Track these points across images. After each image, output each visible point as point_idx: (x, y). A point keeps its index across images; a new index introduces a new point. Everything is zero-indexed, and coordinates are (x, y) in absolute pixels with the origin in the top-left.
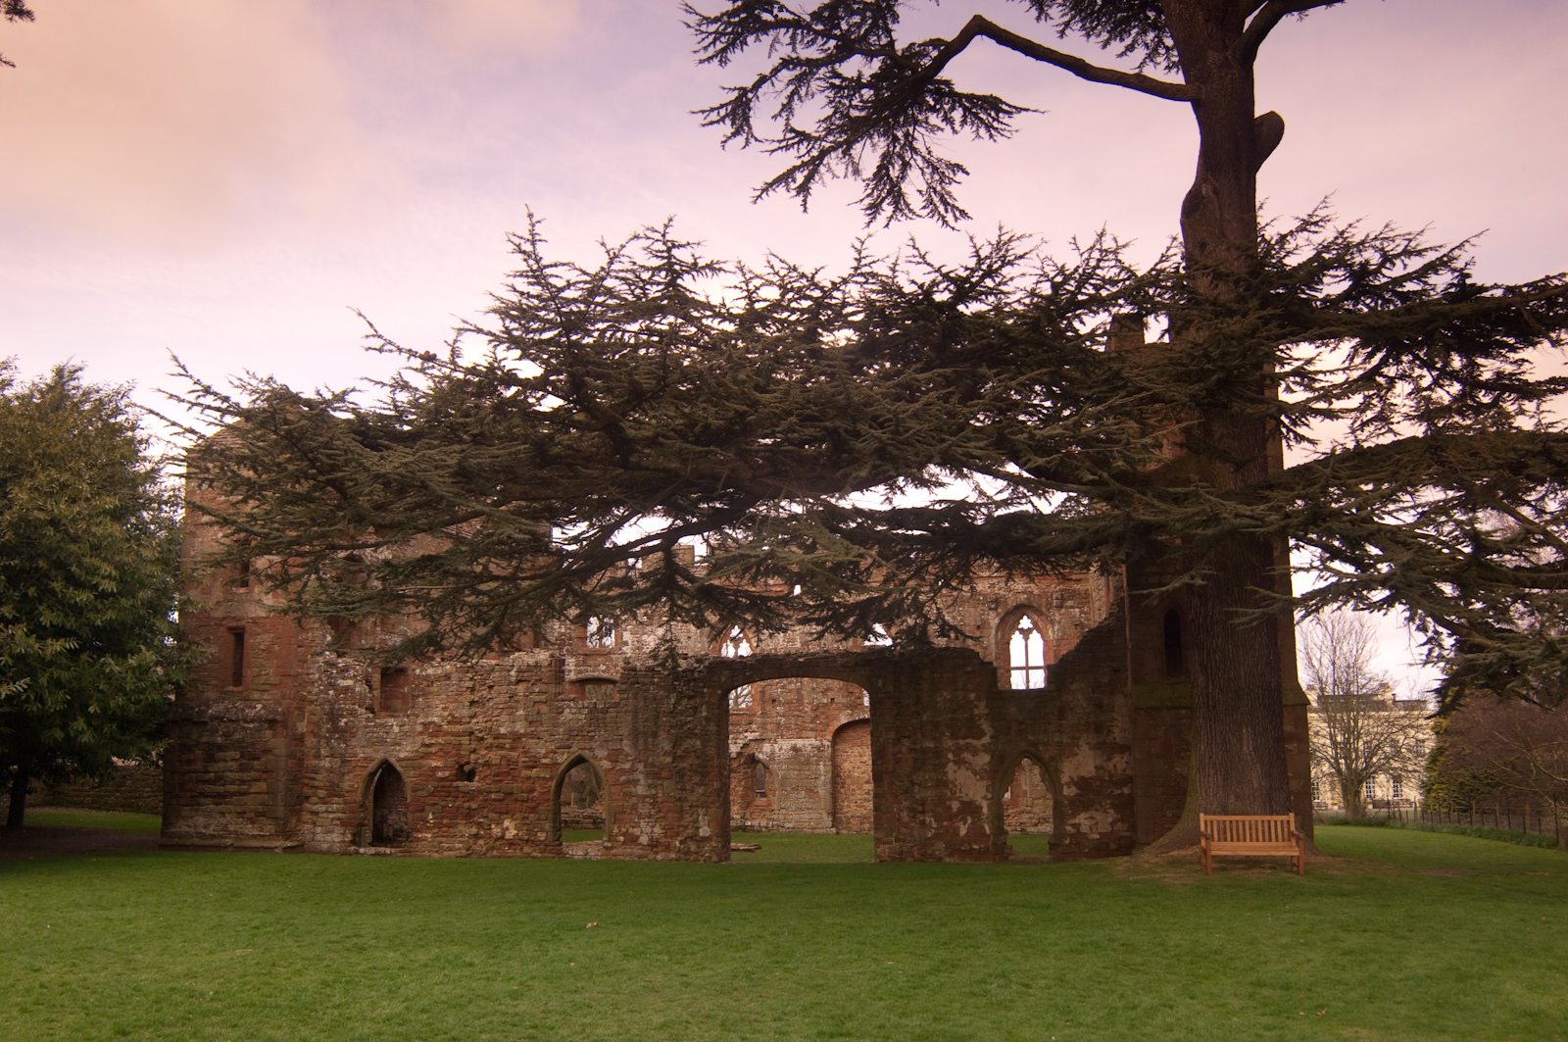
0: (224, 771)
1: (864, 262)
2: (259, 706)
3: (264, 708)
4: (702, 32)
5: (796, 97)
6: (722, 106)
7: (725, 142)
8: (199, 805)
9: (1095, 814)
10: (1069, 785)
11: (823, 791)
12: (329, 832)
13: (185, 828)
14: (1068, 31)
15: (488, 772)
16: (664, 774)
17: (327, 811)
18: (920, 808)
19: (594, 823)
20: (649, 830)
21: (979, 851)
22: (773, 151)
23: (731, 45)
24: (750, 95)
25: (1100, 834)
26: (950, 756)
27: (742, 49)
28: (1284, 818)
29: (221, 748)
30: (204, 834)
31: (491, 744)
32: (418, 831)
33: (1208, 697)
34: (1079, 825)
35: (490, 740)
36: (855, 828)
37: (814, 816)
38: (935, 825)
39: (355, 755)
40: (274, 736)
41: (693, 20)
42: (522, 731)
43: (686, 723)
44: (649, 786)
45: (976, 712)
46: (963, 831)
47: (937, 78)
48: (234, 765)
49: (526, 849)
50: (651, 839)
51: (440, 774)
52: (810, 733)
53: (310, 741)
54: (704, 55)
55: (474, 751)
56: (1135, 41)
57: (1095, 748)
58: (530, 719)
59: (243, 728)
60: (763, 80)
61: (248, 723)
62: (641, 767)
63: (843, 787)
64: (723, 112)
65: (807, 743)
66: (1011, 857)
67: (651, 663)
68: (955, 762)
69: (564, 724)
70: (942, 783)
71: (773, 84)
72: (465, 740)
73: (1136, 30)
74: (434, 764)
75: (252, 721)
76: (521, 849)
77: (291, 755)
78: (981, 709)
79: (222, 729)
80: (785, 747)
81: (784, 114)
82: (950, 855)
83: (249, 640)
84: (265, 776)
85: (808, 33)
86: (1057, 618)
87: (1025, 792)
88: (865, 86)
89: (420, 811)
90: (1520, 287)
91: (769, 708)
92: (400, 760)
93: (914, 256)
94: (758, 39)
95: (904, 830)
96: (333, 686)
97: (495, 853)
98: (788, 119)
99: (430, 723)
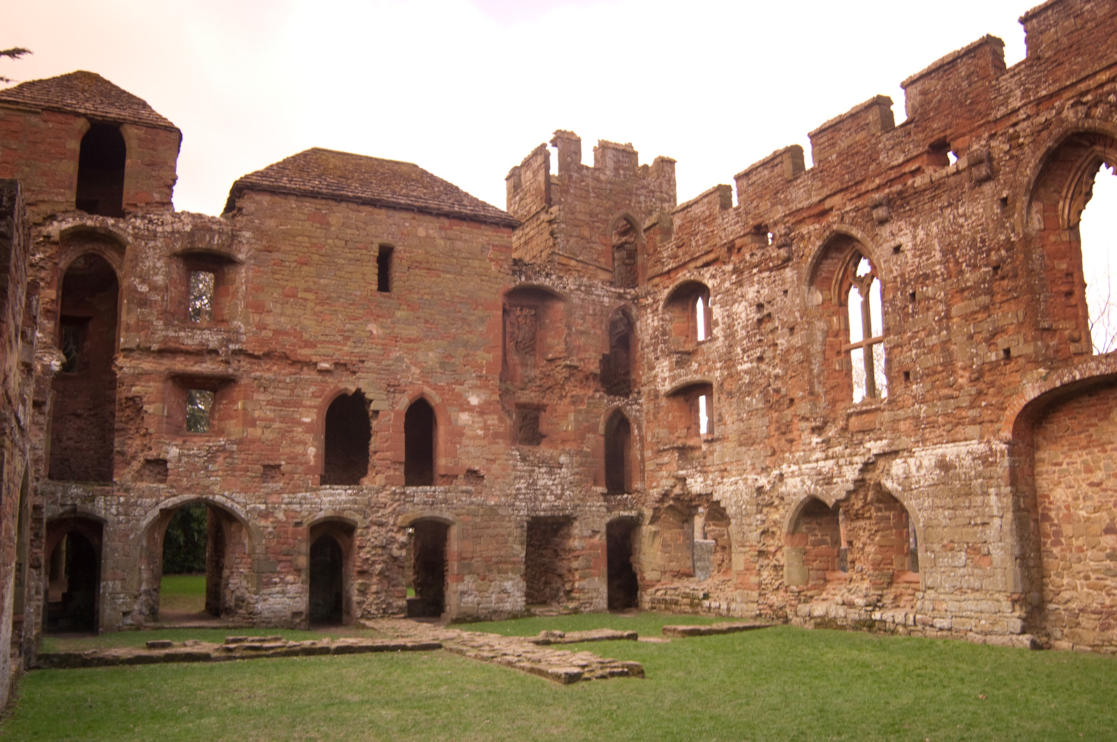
11: (1000, 551)
36: (1091, 637)
37: (984, 605)
52: (973, 430)
63: (1057, 543)
65: (963, 450)
80: (926, 463)
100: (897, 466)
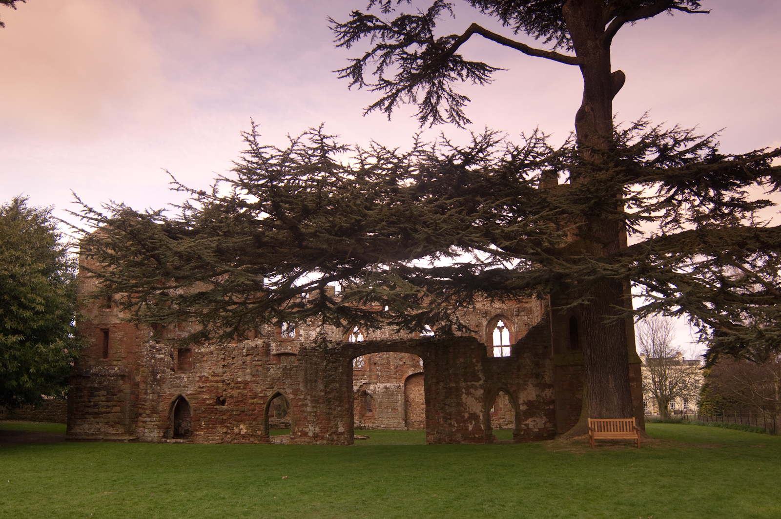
0: (99, 401)
1: (419, 145)
2: (116, 368)
3: (119, 369)
4: (338, 32)
5: (384, 64)
6: (348, 68)
7: (350, 86)
8: (86, 418)
9: (536, 419)
10: (523, 404)
11: (400, 409)
12: (151, 432)
13: (78, 431)
14: (518, 31)
15: (232, 401)
16: (321, 401)
17: (150, 421)
18: (449, 417)
19: (286, 426)
20: (313, 429)
21: (479, 438)
22: (373, 90)
23: (352, 38)
24: (362, 63)
25: (539, 429)
26: (464, 390)
27: (358, 40)
28: (630, 420)
29: (97, 389)
30: (88, 433)
31: (234, 387)
32: (197, 431)
33: (591, 359)
34: (528, 424)
35: (233, 385)
36: (416, 427)
37: (396, 421)
38: (456, 425)
39: (165, 393)
40: (124, 384)
41: (333, 25)
42: (249, 380)
43: (331, 375)
44: (313, 407)
45: (476, 368)
46: (470, 428)
47: (454, 54)
48: (104, 398)
49: (251, 439)
50: (314, 434)
51: (208, 402)
52: (393, 380)
53: (142, 386)
54: (339, 43)
55: (225, 390)
56: (551, 36)
57: (535, 386)
58: (253, 374)
59: (108, 380)
60: (368, 55)
61: (111, 377)
62: (309, 397)
63: (410, 407)
64: (348, 71)
65: (392, 385)
66: (494, 441)
67: (314, 345)
68: (466, 394)
69: (270, 376)
70: (460, 404)
71: (373, 57)
72: (220, 385)
73: (552, 30)
74: (205, 397)
75: (113, 376)
76: (249, 440)
77: (132, 393)
78: (479, 367)
79: (97, 380)
80: (381, 387)
81: (379, 72)
82: (464, 440)
83: (111, 335)
84: (119, 403)
85: (390, 32)
86: (516, 321)
87: (501, 408)
88: (419, 58)
89: (197, 421)
90: (742, 156)
91: (373, 367)
92: (187, 395)
93: (444, 142)
94: (365, 35)
95: (441, 428)
96: (153, 358)
97: (236, 441)
98: (380, 75)
99: (203, 376)
100: (372, 387)
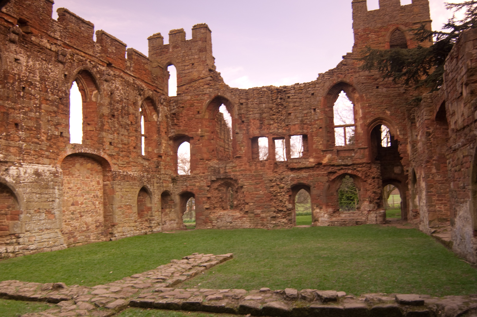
11: (58, 212)
65: (45, 168)
80: (29, 171)
